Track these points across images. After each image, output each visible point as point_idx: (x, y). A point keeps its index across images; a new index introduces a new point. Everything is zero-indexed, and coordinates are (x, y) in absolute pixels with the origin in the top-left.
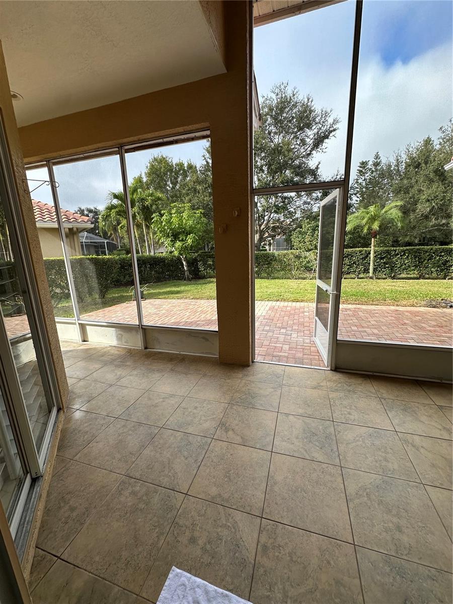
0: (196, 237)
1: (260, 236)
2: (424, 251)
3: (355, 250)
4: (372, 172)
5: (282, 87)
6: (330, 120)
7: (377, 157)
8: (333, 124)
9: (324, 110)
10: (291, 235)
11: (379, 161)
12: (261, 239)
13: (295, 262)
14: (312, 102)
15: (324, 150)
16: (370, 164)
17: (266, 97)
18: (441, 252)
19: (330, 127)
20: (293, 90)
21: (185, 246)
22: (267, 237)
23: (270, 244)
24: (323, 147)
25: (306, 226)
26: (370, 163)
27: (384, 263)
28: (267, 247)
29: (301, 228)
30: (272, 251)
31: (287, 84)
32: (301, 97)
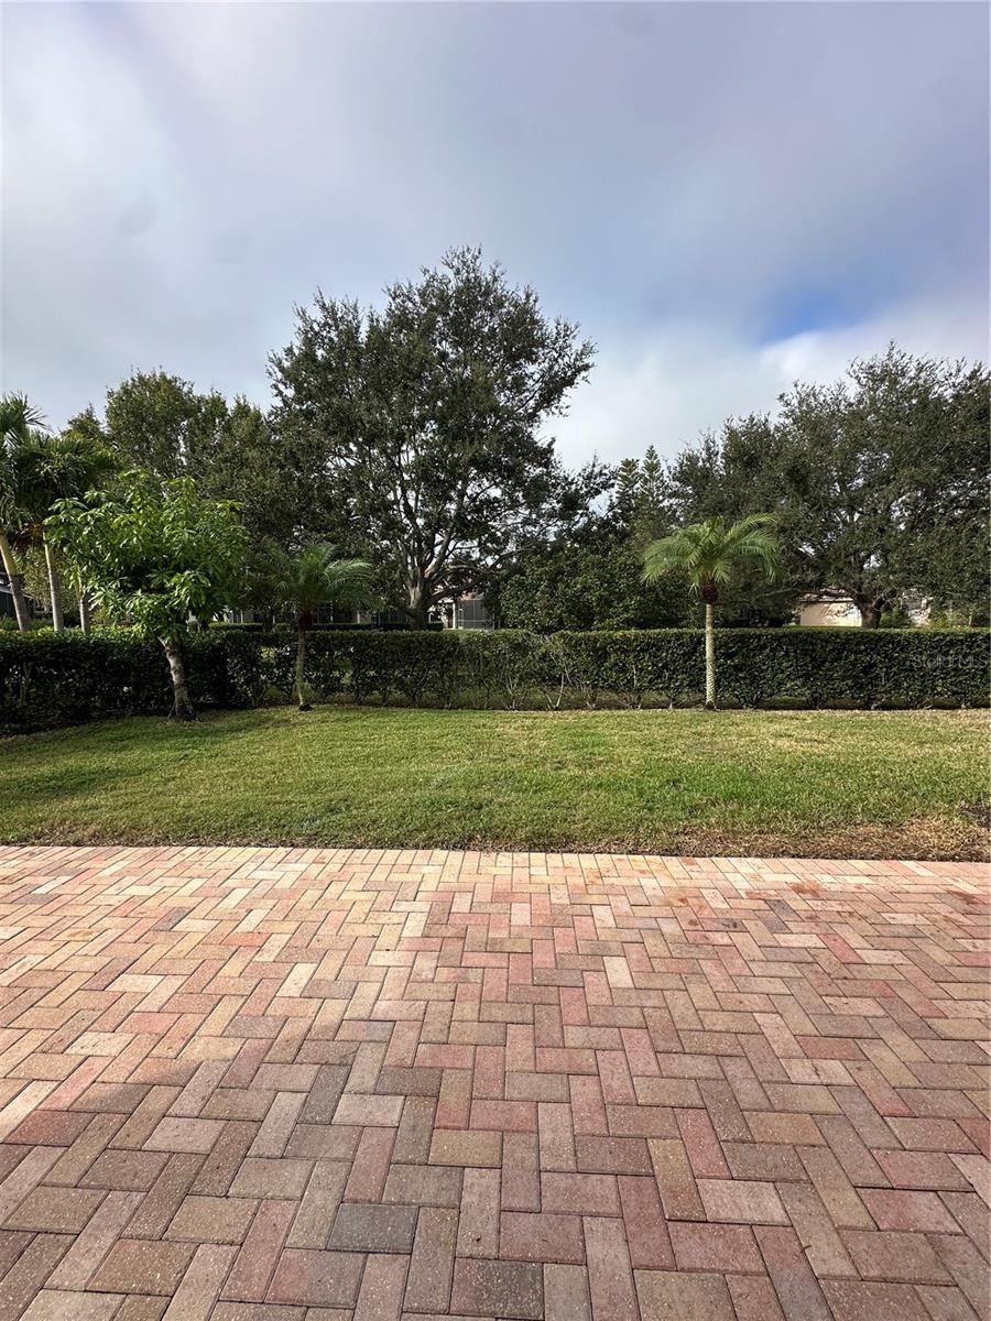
0: (204, 581)
1: (423, 591)
2: (821, 641)
3: (666, 634)
4: (646, 481)
5: (469, 256)
6: (577, 346)
7: (651, 454)
8: (582, 353)
9: (562, 322)
10: (499, 592)
11: (655, 462)
12: (427, 599)
13: (515, 663)
14: (535, 301)
15: (564, 411)
16: (640, 466)
17: (431, 273)
18: (858, 644)
19: (576, 360)
20: (494, 267)
21: (172, 609)
22: (441, 596)
23: (449, 613)
24: (561, 404)
25: (532, 573)
26: (641, 464)
27: (735, 667)
28: (444, 619)
29: (523, 574)
30: (454, 628)
31: (479, 253)
32: (512, 286)
